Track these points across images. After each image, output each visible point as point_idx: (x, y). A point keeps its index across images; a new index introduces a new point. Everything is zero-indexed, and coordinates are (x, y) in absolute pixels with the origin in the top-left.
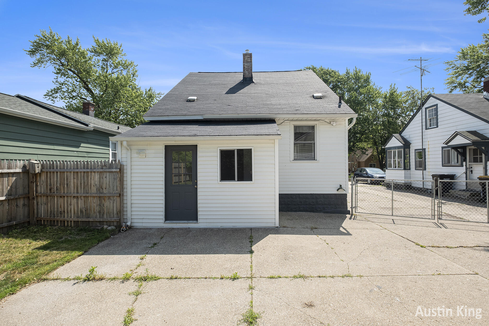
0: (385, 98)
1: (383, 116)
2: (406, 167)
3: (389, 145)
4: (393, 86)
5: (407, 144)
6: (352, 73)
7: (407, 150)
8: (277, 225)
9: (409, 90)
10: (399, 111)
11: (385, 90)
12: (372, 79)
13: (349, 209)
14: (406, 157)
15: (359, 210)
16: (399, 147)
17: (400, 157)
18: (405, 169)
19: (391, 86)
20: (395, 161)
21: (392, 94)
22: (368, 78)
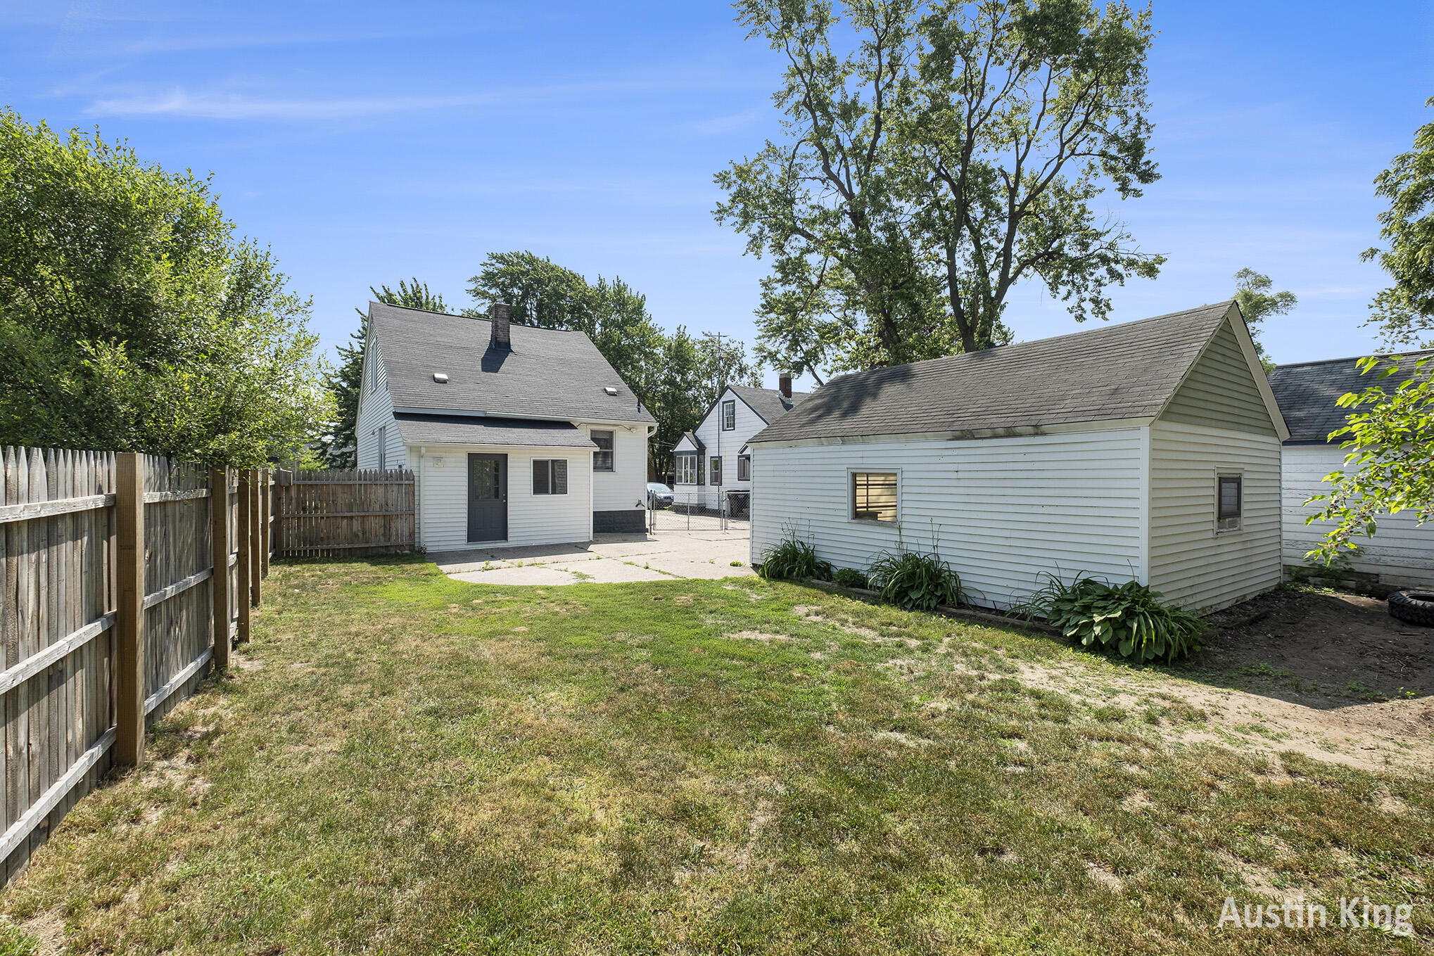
0: (669, 349)
1: (664, 382)
2: (700, 482)
3: (678, 448)
4: (682, 330)
5: (701, 449)
6: (609, 284)
7: (701, 457)
8: (591, 539)
9: (707, 339)
10: (690, 376)
11: (669, 333)
12: (648, 308)
13: (648, 527)
14: (700, 467)
15: (657, 527)
16: (691, 453)
17: (692, 467)
18: (698, 484)
19: (679, 329)
20: (686, 473)
21: (680, 345)
22: (641, 306)
